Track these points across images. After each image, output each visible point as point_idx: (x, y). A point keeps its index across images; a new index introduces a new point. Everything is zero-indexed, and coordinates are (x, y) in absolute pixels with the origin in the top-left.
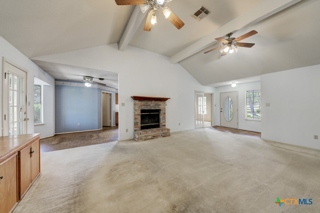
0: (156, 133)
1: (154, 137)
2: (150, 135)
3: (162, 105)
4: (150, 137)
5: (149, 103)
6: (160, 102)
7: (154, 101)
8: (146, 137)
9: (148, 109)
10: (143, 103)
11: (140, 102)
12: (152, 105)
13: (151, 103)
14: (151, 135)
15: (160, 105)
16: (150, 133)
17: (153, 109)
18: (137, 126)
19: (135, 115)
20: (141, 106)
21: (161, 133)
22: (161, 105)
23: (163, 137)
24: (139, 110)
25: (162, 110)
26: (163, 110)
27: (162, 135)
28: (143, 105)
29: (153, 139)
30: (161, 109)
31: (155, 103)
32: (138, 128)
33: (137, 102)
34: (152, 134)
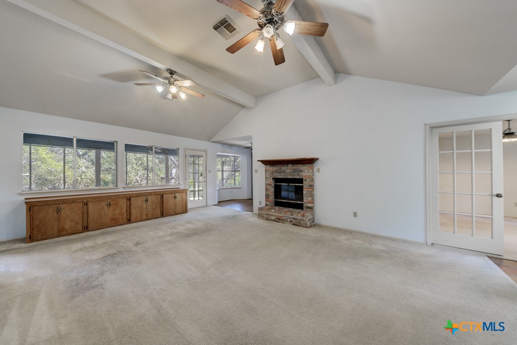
0: (281, 215)
1: (278, 220)
2: (272, 215)
3: (306, 171)
4: (273, 218)
5: (284, 168)
6: (302, 165)
7: (291, 165)
8: (268, 216)
9: (282, 177)
10: (275, 168)
11: (271, 168)
12: (288, 171)
13: (287, 169)
14: (275, 216)
15: (302, 171)
16: (273, 212)
17: (289, 177)
18: (268, 199)
19: (266, 185)
20: (273, 172)
21: (290, 218)
22: (304, 172)
23: (293, 224)
24: (270, 179)
25: (306, 180)
26: (308, 180)
27: (291, 221)
28: (275, 172)
29: (277, 221)
30: (304, 178)
31: (294, 168)
32: (269, 203)
33: (268, 167)
34: (276, 214)
